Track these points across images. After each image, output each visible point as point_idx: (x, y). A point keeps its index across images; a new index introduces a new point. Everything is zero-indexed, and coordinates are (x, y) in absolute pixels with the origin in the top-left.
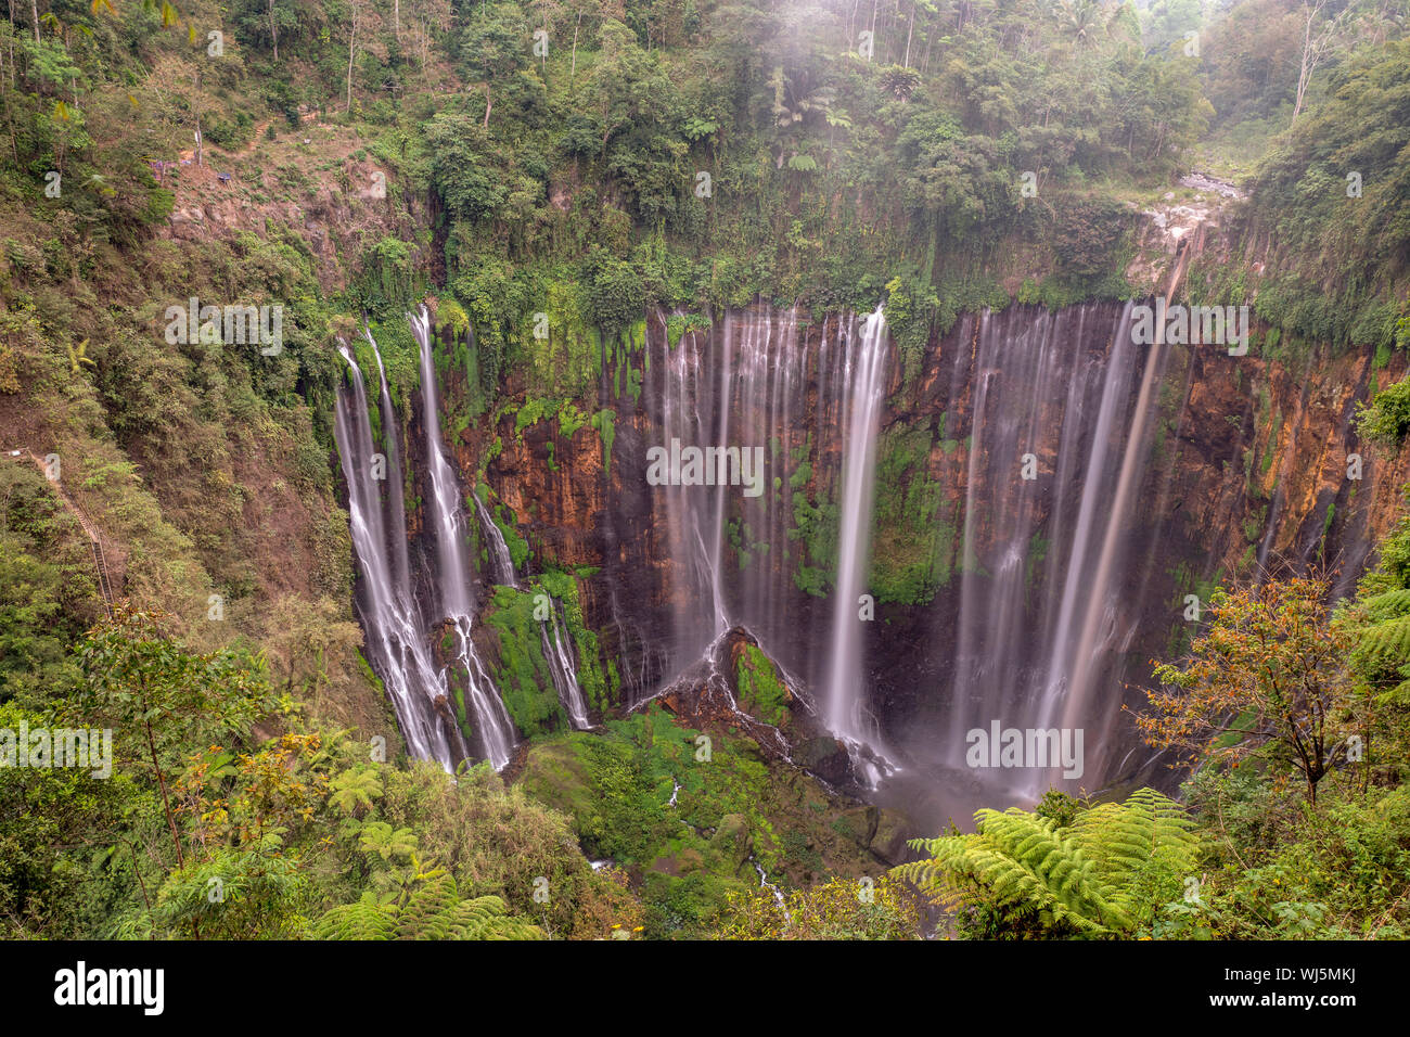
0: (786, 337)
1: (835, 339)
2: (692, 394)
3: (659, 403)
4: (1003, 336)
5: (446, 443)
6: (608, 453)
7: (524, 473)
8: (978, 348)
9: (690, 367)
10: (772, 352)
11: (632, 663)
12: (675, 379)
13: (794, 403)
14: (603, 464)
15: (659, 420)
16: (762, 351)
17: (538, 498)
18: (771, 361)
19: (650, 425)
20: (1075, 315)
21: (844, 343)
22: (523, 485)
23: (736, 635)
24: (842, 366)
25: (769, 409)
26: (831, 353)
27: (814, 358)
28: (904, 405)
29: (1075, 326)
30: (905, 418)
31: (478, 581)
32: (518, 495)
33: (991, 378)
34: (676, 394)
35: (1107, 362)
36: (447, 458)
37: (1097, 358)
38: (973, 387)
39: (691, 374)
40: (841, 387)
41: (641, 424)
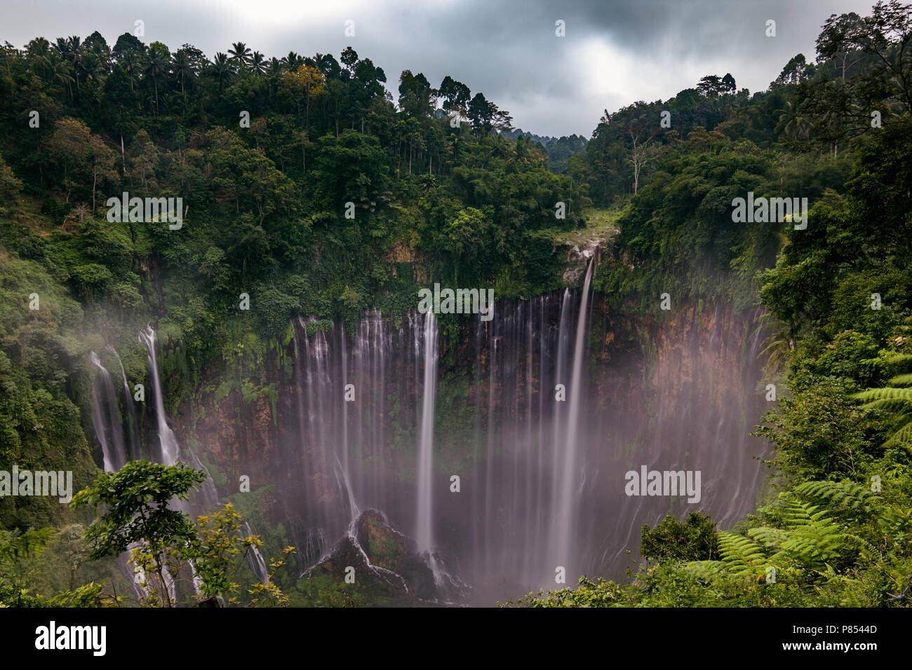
0: (379, 329)
3: (305, 376)
5: (167, 415)
6: (274, 411)
7: (221, 430)
9: (324, 352)
10: (371, 338)
12: (314, 359)
14: (271, 417)
15: (305, 386)
16: (365, 338)
18: (371, 344)
19: (299, 389)
20: (539, 302)
21: (413, 329)
22: (221, 437)
24: (413, 343)
25: (372, 372)
27: (396, 339)
28: (451, 362)
29: (539, 308)
30: (452, 369)
32: (218, 444)
33: (498, 341)
35: (558, 326)
36: (169, 424)
37: (553, 325)
38: (488, 348)
39: (324, 356)
41: (294, 390)
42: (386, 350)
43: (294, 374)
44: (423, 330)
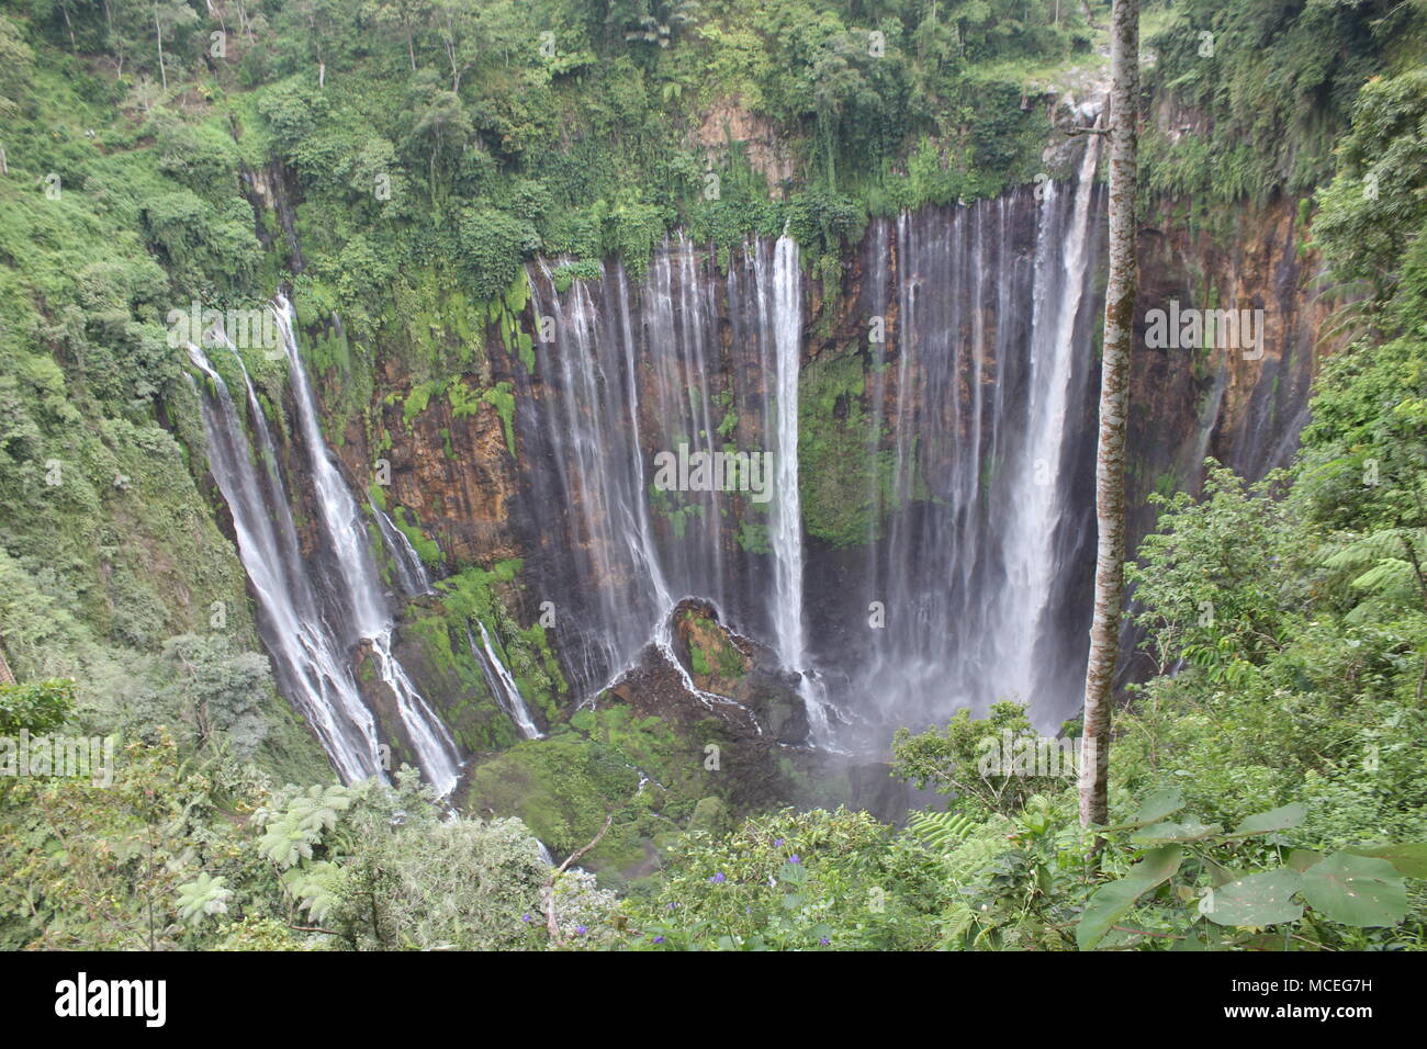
0: (689, 274)
1: (743, 269)
2: (593, 352)
4: (921, 243)
5: (329, 445)
6: (509, 432)
7: (421, 468)
8: (897, 257)
9: (589, 323)
11: (573, 657)
13: (707, 345)
14: (505, 443)
17: (441, 493)
18: (676, 303)
20: (995, 210)
21: (752, 272)
22: (423, 481)
23: (682, 608)
26: (741, 284)
27: (722, 293)
28: (826, 331)
29: (996, 221)
30: (831, 345)
31: (390, 594)
32: (418, 493)
33: (916, 289)
34: (575, 355)
36: (334, 462)
37: (1024, 253)
39: (590, 330)
40: (757, 321)
41: (541, 393)
42: (703, 311)
43: (537, 365)
44: (770, 272)
